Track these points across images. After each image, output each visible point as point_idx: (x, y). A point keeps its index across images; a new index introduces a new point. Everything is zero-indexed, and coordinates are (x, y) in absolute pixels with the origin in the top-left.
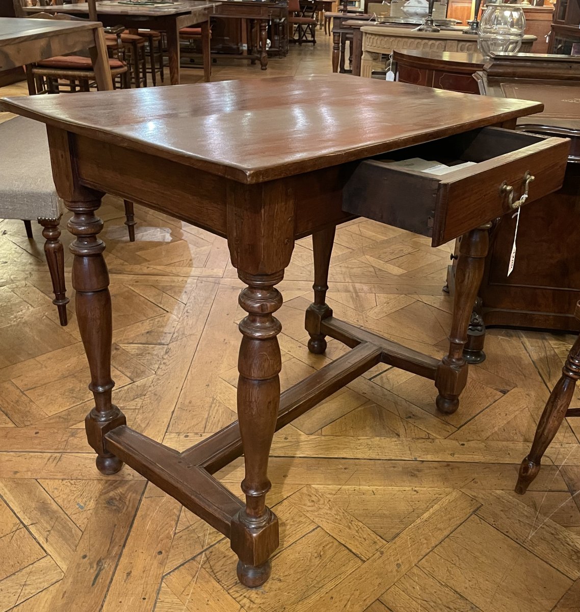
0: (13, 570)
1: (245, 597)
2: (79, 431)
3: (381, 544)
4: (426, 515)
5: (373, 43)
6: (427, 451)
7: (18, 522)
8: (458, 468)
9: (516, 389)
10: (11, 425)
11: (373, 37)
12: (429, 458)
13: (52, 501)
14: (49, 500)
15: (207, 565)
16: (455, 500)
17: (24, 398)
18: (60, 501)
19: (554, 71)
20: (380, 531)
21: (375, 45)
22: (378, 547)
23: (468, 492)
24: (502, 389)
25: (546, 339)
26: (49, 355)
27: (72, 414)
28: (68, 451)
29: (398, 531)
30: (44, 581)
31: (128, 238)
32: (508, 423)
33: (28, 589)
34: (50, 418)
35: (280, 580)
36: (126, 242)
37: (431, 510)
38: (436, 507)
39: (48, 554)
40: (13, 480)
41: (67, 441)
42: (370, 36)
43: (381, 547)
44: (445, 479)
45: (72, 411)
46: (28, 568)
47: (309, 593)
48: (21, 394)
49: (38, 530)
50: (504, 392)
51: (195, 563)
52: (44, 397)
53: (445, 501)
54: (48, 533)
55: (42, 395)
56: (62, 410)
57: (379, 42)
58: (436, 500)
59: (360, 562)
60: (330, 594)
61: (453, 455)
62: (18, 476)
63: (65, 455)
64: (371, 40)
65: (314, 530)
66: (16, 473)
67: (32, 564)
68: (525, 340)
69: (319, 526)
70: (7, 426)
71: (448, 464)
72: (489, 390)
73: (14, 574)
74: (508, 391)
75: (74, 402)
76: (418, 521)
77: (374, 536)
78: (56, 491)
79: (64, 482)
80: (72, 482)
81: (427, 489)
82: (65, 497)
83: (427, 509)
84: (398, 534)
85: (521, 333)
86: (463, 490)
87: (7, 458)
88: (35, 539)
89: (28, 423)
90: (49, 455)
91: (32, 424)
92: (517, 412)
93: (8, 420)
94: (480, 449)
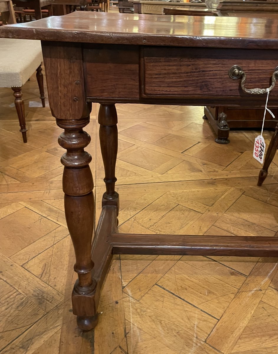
0: (47, 233)
1: (156, 230)
2: (54, 181)
3: (207, 208)
4: (223, 197)
5: (147, 9)
6: (216, 175)
7: (41, 216)
8: (231, 180)
9: (246, 152)
10: (18, 182)
11: (147, 5)
12: (217, 178)
13: (53, 207)
14: (52, 207)
15: (135, 221)
16: (234, 191)
17: (19, 172)
18: (57, 207)
19: (250, 7)
20: (206, 204)
21: (148, 10)
22: (206, 209)
23: (238, 187)
24: (241, 151)
25: (254, 133)
26: (24, 154)
27: (47, 176)
28: (52, 189)
29: (213, 203)
30: (64, 235)
31: (42, 106)
32: (247, 163)
33: (57, 238)
34: (37, 178)
35: (169, 223)
36: (41, 108)
37: (225, 195)
38: (226, 193)
39: (61, 225)
40: (31, 202)
41: (49, 185)
42: (145, 5)
43: (208, 208)
44: (227, 184)
45: (46, 175)
46: (53, 231)
47: (183, 226)
48: (17, 170)
49: (52, 218)
50: (242, 153)
51: (129, 221)
52: (30, 170)
53: (229, 191)
54: (57, 218)
55: (28, 170)
56: (41, 175)
57: (151, 8)
58: (226, 191)
59: (201, 214)
60: (192, 225)
61: (227, 176)
62: (31, 200)
63: (51, 191)
64: (146, 7)
65: (177, 206)
66: (30, 199)
67: (55, 229)
68: (245, 134)
69: (179, 204)
70: (16, 182)
71: (226, 179)
72: (235, 152)
73: (48, 234)
74: (243, 152)
75: (46, 171)
76: (220, 199)
77: (203, 205)
78: (53, 204)
79: (56, 200)
80: (60, 200)
81: (221, 188)
82: (59, 205)
83: (223, 195)
84: (213, 204)
85: (243, 132)
86: (236, 187)
87: (23, 194)
88: (52, 221)
89: (27, 181)
90: (43, 191)
91: (29, 181)
92: (249, 159)
93: (16, 180)
94: (238, 173)
